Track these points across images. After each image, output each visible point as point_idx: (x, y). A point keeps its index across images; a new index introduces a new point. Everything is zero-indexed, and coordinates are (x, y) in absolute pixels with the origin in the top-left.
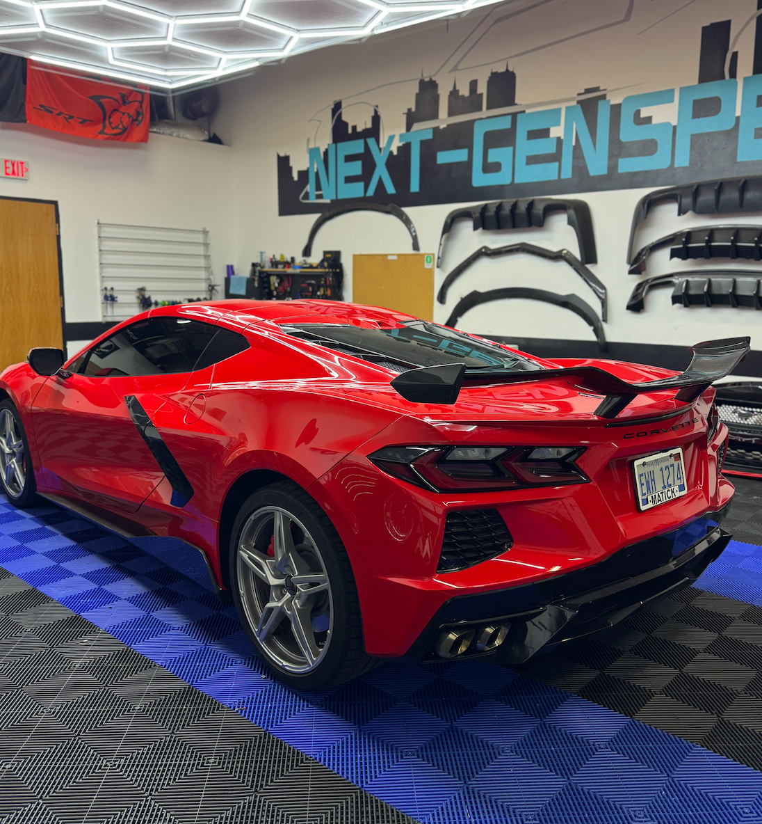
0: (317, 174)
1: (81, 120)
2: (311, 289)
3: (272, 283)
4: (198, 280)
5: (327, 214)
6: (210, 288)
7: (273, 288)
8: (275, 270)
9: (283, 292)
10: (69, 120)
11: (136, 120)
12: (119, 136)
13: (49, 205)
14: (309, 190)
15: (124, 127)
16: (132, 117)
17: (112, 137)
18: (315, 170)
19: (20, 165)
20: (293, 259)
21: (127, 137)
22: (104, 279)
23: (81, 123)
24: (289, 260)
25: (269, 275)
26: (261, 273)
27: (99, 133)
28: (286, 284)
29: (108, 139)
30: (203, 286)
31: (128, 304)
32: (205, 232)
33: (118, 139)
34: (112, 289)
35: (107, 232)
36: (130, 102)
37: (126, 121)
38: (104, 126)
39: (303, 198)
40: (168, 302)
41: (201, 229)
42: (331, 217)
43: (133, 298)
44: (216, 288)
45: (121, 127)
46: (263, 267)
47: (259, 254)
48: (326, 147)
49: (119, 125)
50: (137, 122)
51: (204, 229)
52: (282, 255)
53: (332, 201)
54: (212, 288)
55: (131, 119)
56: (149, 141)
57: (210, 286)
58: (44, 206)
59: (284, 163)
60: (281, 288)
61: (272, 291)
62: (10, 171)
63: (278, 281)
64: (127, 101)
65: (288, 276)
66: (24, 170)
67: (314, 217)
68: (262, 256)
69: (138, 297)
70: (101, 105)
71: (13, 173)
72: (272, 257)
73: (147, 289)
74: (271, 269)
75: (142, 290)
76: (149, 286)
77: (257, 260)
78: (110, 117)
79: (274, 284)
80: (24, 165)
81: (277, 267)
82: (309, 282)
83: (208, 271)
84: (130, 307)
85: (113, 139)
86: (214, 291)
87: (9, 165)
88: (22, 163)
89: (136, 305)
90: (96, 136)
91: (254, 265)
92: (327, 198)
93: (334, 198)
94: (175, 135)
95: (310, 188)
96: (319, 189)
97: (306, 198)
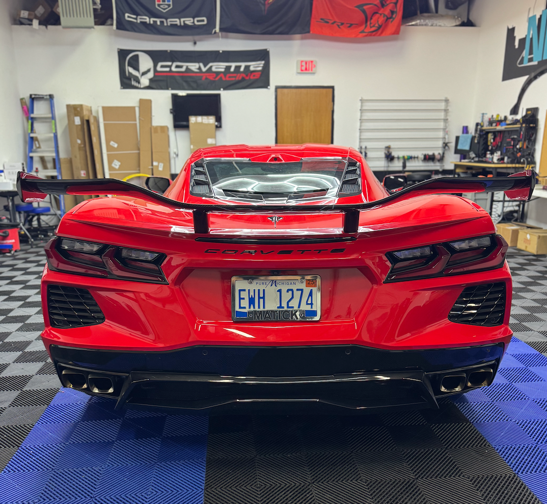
0: (532, 39)
1: (349, 25)
2: (512, 143)
3: (489, 139)
4: (437, 139)
5: (533, 75)
6: (444, 145)
7: (489, 144)
8: (491, 127)
9: (496, 146)
10: (340, 26)
11: (391, 18)
12: (374, 33)
13: (328, 90)
14: (524, 56)
15: (379, 25)
16: (387, 16)
17: (370, 33)
18: (531, 37)
19: (310, 63)
20: (506, 118)
21: (382, 33)
22: (362, 140)
23: (349, 27)
24: (503, 118)
25: (487, 133)
26: (481, 131)
27: (361, 32)
28: (498, 139)
29: (366, 36)
30: (440, 144)
31: (378, 159)
32: (447, 101)
33: (374, 35)
34: (366, 148)
35: (368, 105)
36: (388, 5)
37: (381, 20)
38: (366, 27)
39: (520, 64)
40: (408, 156)
41: (444, 99)
42: (535, 78)
43: (382, 154)
44: (448, 145)
45: (377, 25)
46: (482, 126)
47: (481, 115)
48: (541, 13)
49: (375, 24)
50: (391, 20)
51: (446, 98)
52: (498, 115)
53: (539, 62)
54: (446, 145)
55: (386, 18)
56: (401, 33)
57: (444, 143)
58: (324, 90)
59: (511, 32)
60: (494, 143)
61: (489, 146)
62: (304, 68)
63: (493, 137)
64: (386, 4)
65: (500, 132)
66: (313, 66)
67: (523, 80)
68: (483, 116)
69: (385, 153)
70: (364, 11)
71: (306, 69)
72: (490, 117)
73: (392, 147)
74: (488, 128)
75: (388, 148)
76: (393, 145)
77: (479, 121)
78: (371, 19)
79: (490, 140)
80: (314, 63)
81: (492, 125)
82: (512, 137)
83: (445, 131)
84: (379, 160)
85: (370, 35)
86: (447, 148)
87: (304, 64)
88: (312, 62)
89: (384, 159)
90: (358, 35)
91: (477, 124)
92: (535, 61)
93: (540, 59)
94: (430, 24)
95: (525, 53)
96: (531, 53)
97: (521, 62)
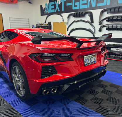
13: (0, 14)
18: (46, 8)
21: (13, 2)
24: (43, 24)
29: (10, 2)
32: (28, 19)
35: (11, 19)
38: (9, 0)
42: (49, 16)
48: (48, 3)
52: (41, 23)
53: (49, 13)
56: (18, 3)
59: (41, 6)
67: (47, 16)
77: (37, 24)
81: (40, 25)
83: (29, 26)
90: (8, 2)
91: (37, 25)
94: (22, 2)
95: (46, 11)
96: (47, 11)
97: (45, 12)
